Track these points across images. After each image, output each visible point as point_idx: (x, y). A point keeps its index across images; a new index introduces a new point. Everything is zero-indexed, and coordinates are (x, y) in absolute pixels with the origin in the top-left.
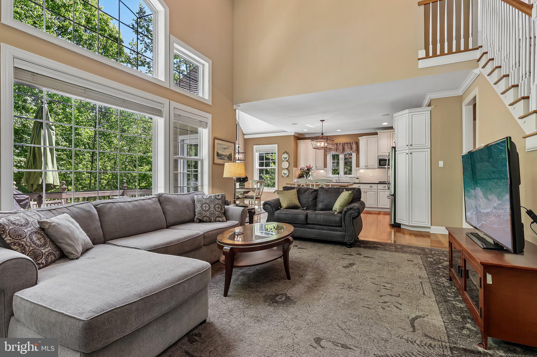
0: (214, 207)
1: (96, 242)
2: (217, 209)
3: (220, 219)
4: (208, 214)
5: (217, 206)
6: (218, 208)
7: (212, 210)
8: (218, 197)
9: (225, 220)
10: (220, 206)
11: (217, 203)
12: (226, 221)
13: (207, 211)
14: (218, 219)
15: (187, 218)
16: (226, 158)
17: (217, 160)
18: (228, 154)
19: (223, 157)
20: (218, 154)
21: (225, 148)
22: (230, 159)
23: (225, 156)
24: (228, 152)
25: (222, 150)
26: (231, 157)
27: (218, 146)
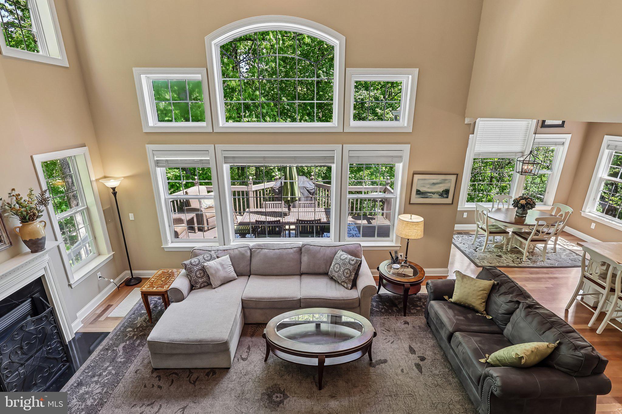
0: (344, 271)
2: (345, 274)
3: (345, 285)
4: (336, 275)
5: (346, 271)
6: (347, 273)
7: (341, 273)
8: (351, 262)
9: (349, 288)
10: (349, 272)
11: (348, 267)
12: (351, 289)
13: (337, 272)
14: (343, 284)
15: (321, 271)
16: (436, 196)
17: (415, 199)
18: (441, 190)
19: (429, 194)
20: (418, 192)
21: (434, 184)
22: (445, 196)
23: (433, 193)
24: (441, 187)
25: (428, 186)
26: (446, 194)
27: (419, 183)
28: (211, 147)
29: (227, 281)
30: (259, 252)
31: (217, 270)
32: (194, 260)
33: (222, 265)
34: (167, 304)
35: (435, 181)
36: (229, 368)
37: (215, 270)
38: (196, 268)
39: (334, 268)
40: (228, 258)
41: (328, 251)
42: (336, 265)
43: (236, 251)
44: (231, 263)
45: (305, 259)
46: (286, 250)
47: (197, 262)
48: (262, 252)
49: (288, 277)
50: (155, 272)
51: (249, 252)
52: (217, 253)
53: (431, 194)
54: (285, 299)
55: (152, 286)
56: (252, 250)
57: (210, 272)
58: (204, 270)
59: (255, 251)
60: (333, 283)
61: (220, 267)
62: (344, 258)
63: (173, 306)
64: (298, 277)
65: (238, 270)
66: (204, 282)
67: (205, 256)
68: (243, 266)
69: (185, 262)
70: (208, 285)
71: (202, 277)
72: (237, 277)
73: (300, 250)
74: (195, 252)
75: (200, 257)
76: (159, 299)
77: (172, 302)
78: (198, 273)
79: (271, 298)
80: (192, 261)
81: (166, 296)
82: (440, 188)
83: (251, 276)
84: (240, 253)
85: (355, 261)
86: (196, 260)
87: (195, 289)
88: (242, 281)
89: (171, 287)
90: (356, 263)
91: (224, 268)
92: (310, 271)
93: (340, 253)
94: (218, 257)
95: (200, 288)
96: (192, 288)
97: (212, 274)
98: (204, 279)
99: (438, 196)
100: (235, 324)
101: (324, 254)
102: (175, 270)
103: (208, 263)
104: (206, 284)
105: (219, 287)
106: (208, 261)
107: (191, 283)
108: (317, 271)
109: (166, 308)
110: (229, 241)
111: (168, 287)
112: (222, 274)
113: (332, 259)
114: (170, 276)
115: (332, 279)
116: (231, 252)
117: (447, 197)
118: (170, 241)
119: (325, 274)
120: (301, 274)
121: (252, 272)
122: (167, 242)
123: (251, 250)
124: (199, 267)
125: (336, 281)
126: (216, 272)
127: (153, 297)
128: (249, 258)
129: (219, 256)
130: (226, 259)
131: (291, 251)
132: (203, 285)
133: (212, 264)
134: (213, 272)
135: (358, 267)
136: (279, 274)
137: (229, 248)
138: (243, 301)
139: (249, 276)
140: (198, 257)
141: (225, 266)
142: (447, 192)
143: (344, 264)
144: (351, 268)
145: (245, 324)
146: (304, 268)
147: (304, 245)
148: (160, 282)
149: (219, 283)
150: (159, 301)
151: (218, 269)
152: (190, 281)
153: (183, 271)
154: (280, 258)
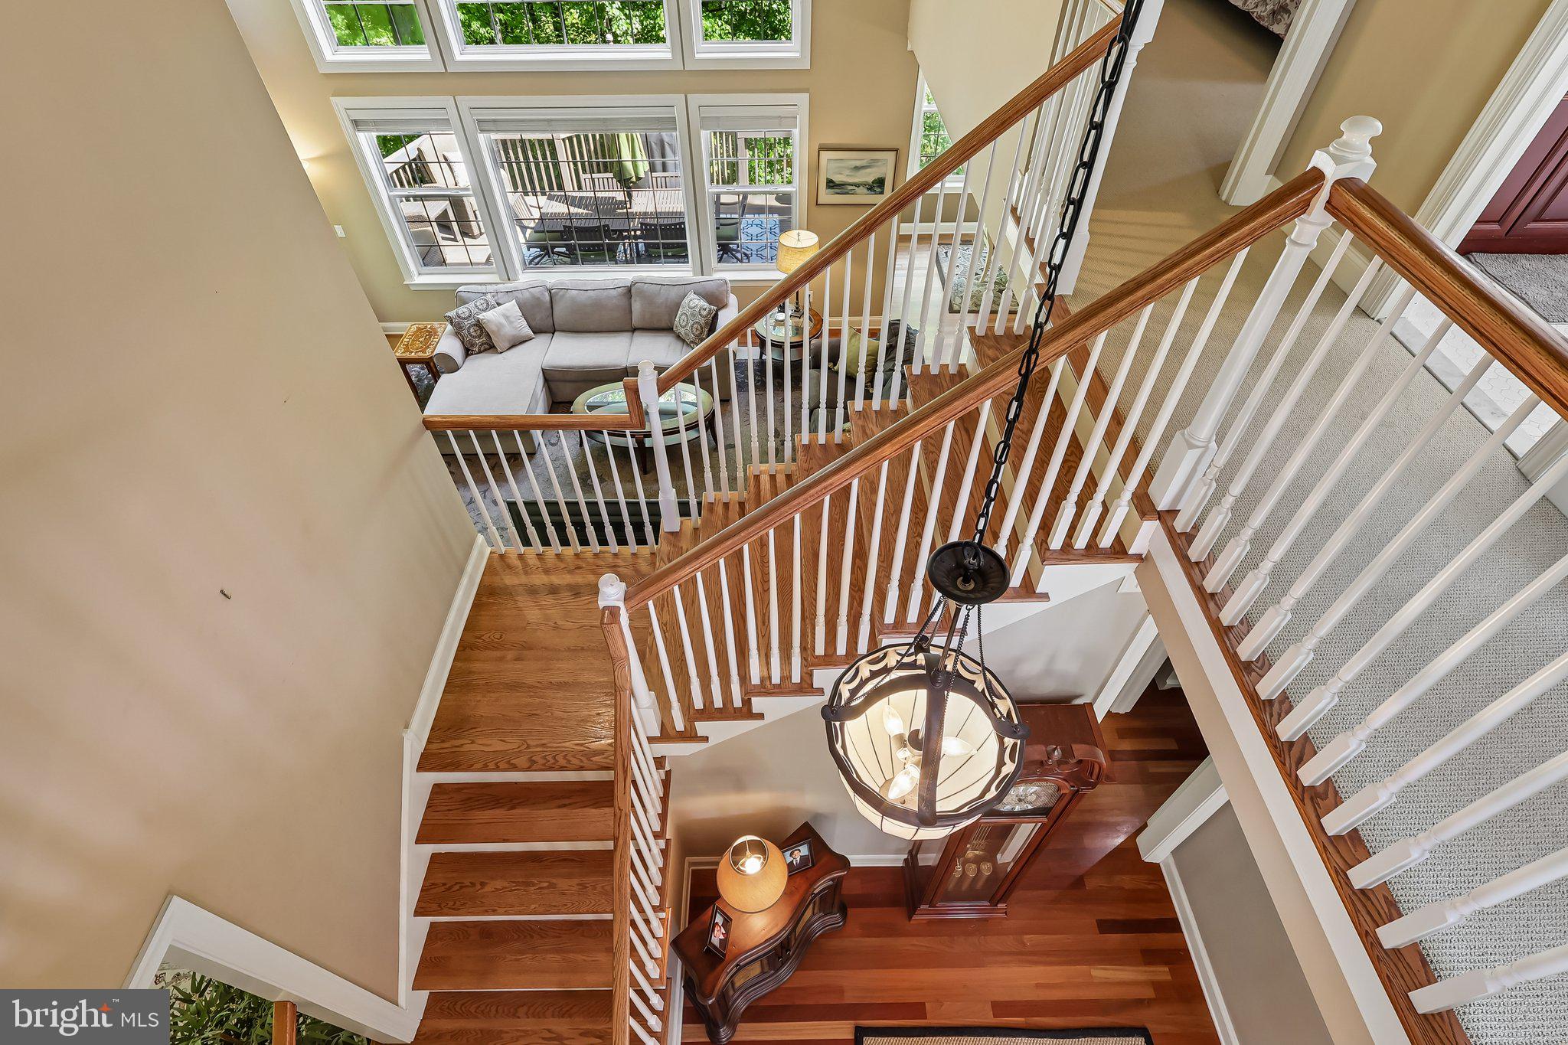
0: (692, 326)
1: (537, 331)
2: (694, 330)
4: (682, 331)
5: (695, 326)
7: (688, 329)
8: (702, 312)
10: (699, 328)
11: (698, 321)
13: (683, 327)
15: (663, 325)
16: (862, 190)
17: (826, 196)
18: (870, 179)
19: (850, 188)
20: (831, 184)
21: (857, 168)
22: (878, 190)
23: (857, 185)
24: (870, 174)
25: (848, 172)
26: (879, 187)
27: (833, 165)
28: (447, 101)
29: (517, 342)
30: (563, 296)
31: (500, 326)
32: (462, 310)
33: (507, 318)
34: (436, 376)
35: (858, 163)
36: (535, 454)
37: (497, 326)
38: (467, 323)
39: (680, 321)
40: (514, 305)
41: (673, 293)
42: (683, 317)
43: (527, 294)
44: (521, 314)
45: (637, 306)
46: (606, 293)
47: (467, 314)
48: (567, 295)
49: (612, 335)
50: (409, 324)
51: (547, 294)
52: (496, 298)
53: (854, 188)
54: (601, 367)
55: (407, 349)
56: (552, 291)
57: (491, 328)
58: (479, 324)
59: (557, 293)
60: (680, 344)
61: (503, 321)
62: (693, 305)
63: (445, 378)
64: (629, 334)
65: (533, 324)
66: (483, 344)
67: (478, 304)
68: (540, 318)
69: (449, 314)
70: (490, 347)
71: (479, 337)
72: (533, 335)
73: (628, 292)
74: (460, 296)
75: (471, 305)
76: (422, 369)
77: (443, 373)
78: (472, 330)
79: (584, 367)
80: (460, 313)
81: (432, 364)
82: (869, 176)
83: (556, 333)
84: (533, 296)
85: (707, 310)
86: (464, 310)
87: (472, 354)
88: (542, 340)
89: (435, 353)
90: (709, 313)
91: (511, 323)
92: (645, 326)
93: (692, 295)
94: (499, 304)
95: (480, 352)
96: (468, 352)
97: (493, 332)
98: (484, 339)
99: (866, 191)
100: (533, 401)
101: (667, 298)
102: (436, 325)
103: (484, 314)
104: (487, 346)
105: (508, 352)
106: (485, 310)
107: (464, 346)
108: (657, 325)
109: (436, 382)
110: (516, 274)
111: (433, 352)
112: (509, 331)
113: (678, 305)
114: (431, 333)
115: (678, 337)
116: (519, 295)
117: (882, 193)
118: (416, 273)
119: (668, 329)
120: (634, 330)
121: (557, 329)
122: (411, 277)
123: (550, 291)
124: (472, 321)
125: (684, 341)
126: (498, 331)
127: (411, 366)
128: (548, 305)
129: (500, 302)
130: (511, 307)
131: (614, 293)
132: (482, 348)
133: (489, 316)
134: (494, 328)
135: (712, 321)
136: (597, 330)
137: (516, 287)
138: (543, 370)
139: (553, 334)
140: (466, 306)
141: (512, 319)
142: (880, 182)
143: (693, 315)
144: (702, 321)
145: (553, 402)
146: (636, 320)
147: (634, 283)
148: (418, 345)
149: (508, 346)
150: (422, 371)
151: (501, 324)
152: (463, 343)
153: (449, 327)
154: (597, 305)
